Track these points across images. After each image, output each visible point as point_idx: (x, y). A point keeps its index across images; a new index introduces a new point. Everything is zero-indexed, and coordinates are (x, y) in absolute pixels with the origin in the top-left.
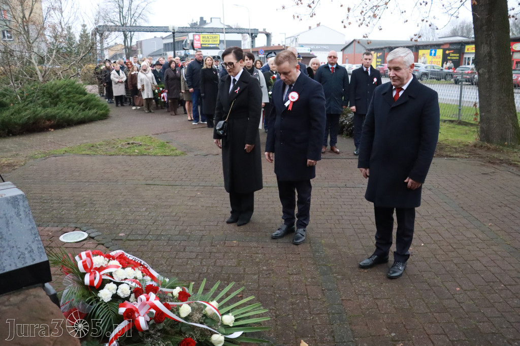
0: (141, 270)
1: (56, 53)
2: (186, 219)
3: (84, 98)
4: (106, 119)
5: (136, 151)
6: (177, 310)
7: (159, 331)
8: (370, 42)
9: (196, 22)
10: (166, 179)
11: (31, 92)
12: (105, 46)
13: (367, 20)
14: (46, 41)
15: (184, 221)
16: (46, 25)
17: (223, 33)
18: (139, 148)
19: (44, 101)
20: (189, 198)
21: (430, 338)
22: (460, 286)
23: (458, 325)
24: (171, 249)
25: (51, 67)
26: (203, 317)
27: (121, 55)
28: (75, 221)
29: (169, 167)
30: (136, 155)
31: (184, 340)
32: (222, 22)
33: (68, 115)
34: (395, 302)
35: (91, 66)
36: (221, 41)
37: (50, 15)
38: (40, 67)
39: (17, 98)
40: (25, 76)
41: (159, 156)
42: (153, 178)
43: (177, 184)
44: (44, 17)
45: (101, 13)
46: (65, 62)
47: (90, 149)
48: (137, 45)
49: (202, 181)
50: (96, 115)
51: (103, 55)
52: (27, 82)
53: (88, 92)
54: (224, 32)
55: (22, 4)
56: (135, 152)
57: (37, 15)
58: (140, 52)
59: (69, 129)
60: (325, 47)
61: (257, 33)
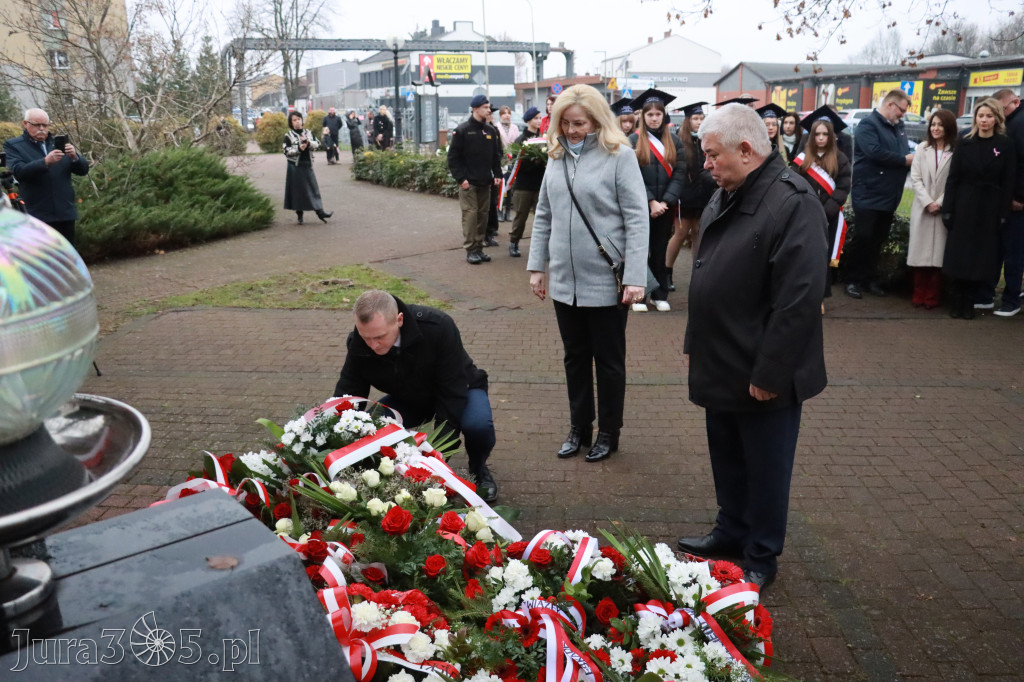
3: (223, 186)
4: (267, 227)
5: (345, 299)
9: (423, 30)
11: (117, 175)
16: (133, 38)
17: (480, 51)
18: (350, 292)
19: (146, 192)
25: (153, 121)
27: (277, 97)
33: (192, 221)
36: (475, 68)
37: (141, 19)
39: (91, 188)
40: (102, 140)
44: (130, 23)
46: (180, 112)
47: (247, 294)
48: (309, 76)
50: (248, 221)
53: (230, 172)
54: (484, 50)
56: (342, 302)
57: (116, 20)
58: (313, 91)
59: (195, 250)
60: (681, 79)
61: (548, 52)
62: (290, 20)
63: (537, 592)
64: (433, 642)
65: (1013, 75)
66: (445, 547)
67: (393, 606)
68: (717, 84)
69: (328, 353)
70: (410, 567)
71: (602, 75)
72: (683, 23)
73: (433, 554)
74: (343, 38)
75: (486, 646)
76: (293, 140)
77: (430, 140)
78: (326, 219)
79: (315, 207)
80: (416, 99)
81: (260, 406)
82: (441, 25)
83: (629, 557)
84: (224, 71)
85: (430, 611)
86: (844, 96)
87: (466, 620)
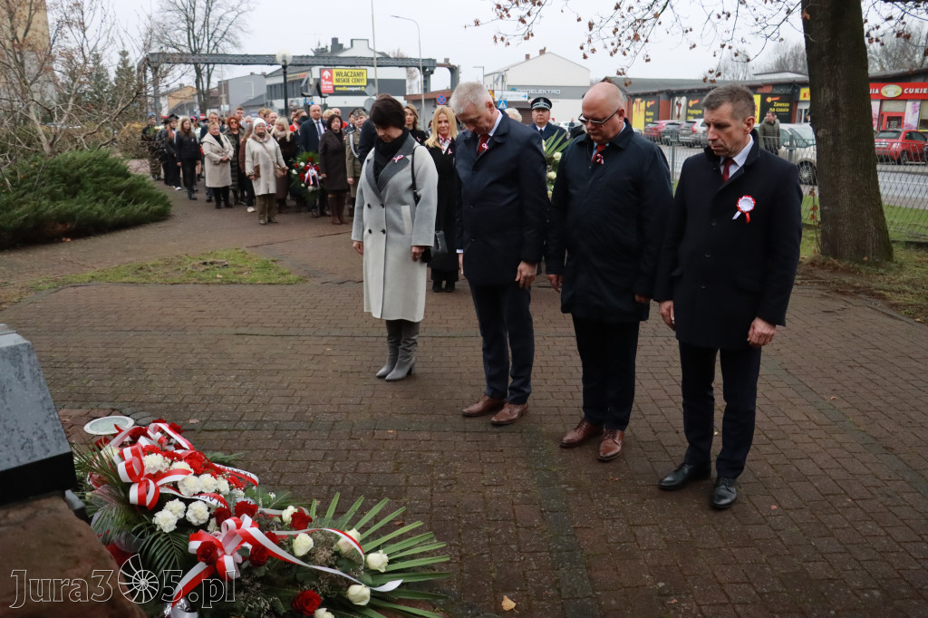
0: (227, 479)
1: (74, 103)
2: (305, 393)
3: (125, 183)
4: (164, 220)
5: (218, 276)
6: (289, 545)
7: (258, 579)
8: (630, 82)
9: (324, 47)
10: (273, 325)
11: (29, 173)
12: (163, 89)
13: (626, 44)
14: (54, 81)
15: (302, 398)
16: (55, 51)
17: (373, 66)
18: (225, 271)
19: (54, 188)
20: (311, 357)
21: (723, 590)
22: (777, 502)
23: (771, 568)
24: (280, 444)
25: (65, 127)
26: (333, 555)
27: (191, 106)
28: (112, 399)
30: (219, 284)
31: (302, 594)
32: (371, 46)
33: (96, 213)
34: (665, 530)
35: (136, 125)
36: (370, 81)
37: (62, 34)
38: (45, 127)
39: (5, 184)
40: (19, 143)
42: (249, 323)
43: (292, 333)
44: (52, 38)
45: (155, 32)
46: (90, 119)
47: (137, 273)
48: (219, 87)
49: (335, 327)
50: (146, 213)
51: (158, 107)
52: (22, 155)
53: (133, 172)
54: (375, 65)
55: (11, 15)
56: (216, 278)
57: (39, 34)
58: (224, 100)
59: (98, 239)
61: (434, 67)
62: (201, 37)
82: (340, 42)
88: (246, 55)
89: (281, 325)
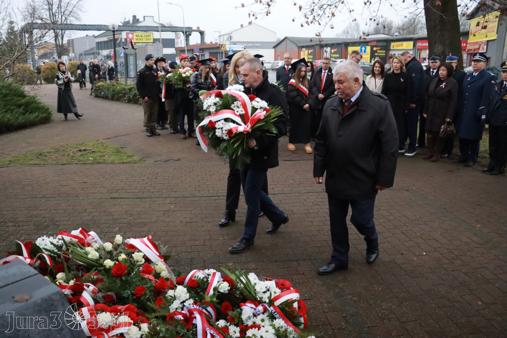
3: (23, 101)
4: (48, 122)
5: (90, 159)
9: (128, 20)
10: (133, 191)
17: (158, 31)
18: (93, 155)
20: (163, 212)
27: (52, 54)
29: (130, 176)
30: (92, 164)
36: (155, 40)
41: (117, 163)
42: (117, 190)
43: (145, 195)
47: (38, 157)
48: (68, 43)
49: (172, 191)
50: (37, 119)
54: (160, 30)
56: (89, 160)
58: (71, 51)
59: (9, 135)
60: (257, 45)
61: (191, 32)
62: (57, 14)
63: (191, 301)
64: (140, 330)
65: (409, 44)
66: (144, 282)
67: (119, 313)
68: (275, 47)
69: (82, 186)
70: (127, 293)
71: (219, 43)
72: (257, 18)
73: (139, 285)
74: (86, 24)
75: (167, 330)
76: (61, 77)
77: (133, 76)
78: (79, 117)
79: (74, 111)
80: (125, 55)
81: (47, 215)
82: (137, 18)
83: (236, 280)
84: (21, 40)
85: (138, 315)
86: (335, 53)
87: (156, 317)
88: (85, 25)
89: (137, 191)
